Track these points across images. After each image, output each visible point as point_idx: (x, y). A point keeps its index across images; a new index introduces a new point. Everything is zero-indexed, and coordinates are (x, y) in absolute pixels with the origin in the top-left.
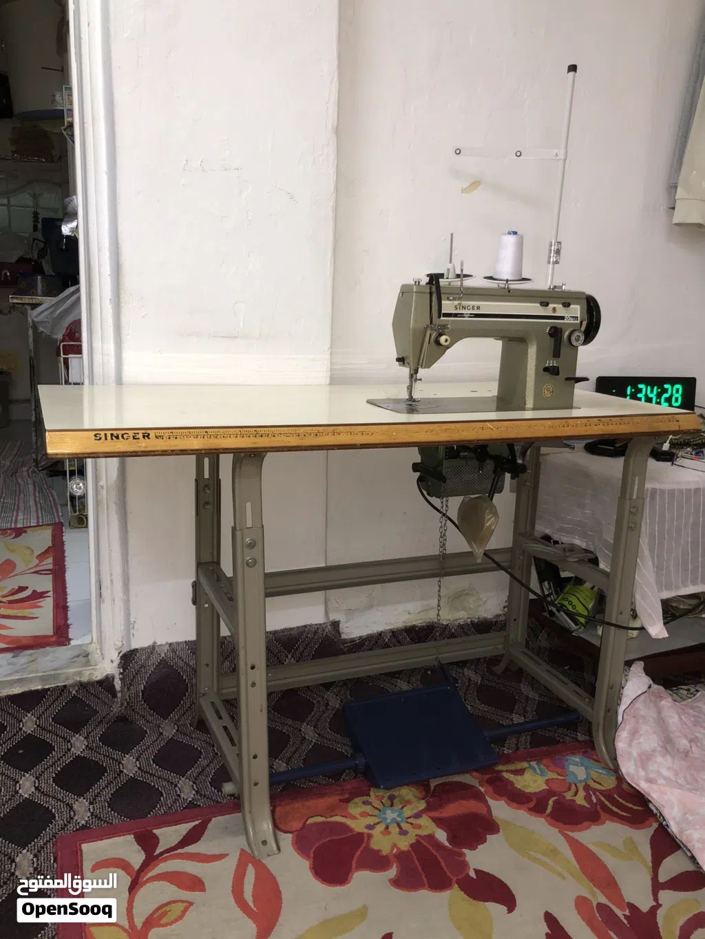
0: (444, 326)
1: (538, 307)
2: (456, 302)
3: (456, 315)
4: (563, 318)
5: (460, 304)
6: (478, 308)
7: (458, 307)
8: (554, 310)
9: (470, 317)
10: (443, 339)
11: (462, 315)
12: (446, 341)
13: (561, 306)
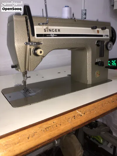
0: (39, 43)
1: (90, 29)
2: (45, 27)
3: (45, 35)
4: (102, 36)
5: (47, 28)
6: (59, 30)
7: (46, 30)
8: (98, 31)
9: (54, 36)
10: (38, 52)
11: (49, 35)
12: (41, 52)
13: (101, 29)
